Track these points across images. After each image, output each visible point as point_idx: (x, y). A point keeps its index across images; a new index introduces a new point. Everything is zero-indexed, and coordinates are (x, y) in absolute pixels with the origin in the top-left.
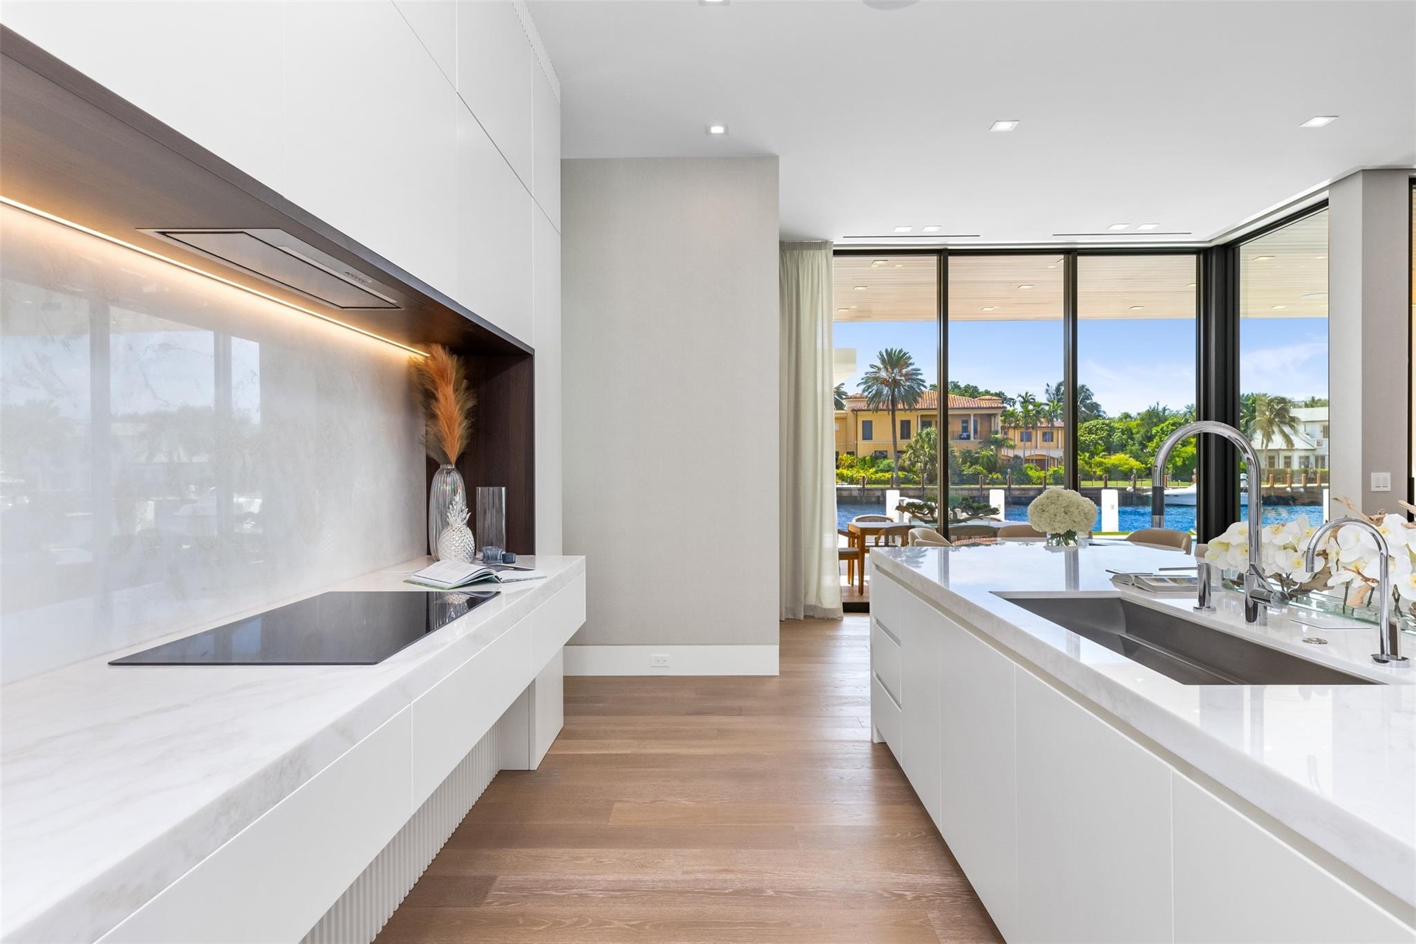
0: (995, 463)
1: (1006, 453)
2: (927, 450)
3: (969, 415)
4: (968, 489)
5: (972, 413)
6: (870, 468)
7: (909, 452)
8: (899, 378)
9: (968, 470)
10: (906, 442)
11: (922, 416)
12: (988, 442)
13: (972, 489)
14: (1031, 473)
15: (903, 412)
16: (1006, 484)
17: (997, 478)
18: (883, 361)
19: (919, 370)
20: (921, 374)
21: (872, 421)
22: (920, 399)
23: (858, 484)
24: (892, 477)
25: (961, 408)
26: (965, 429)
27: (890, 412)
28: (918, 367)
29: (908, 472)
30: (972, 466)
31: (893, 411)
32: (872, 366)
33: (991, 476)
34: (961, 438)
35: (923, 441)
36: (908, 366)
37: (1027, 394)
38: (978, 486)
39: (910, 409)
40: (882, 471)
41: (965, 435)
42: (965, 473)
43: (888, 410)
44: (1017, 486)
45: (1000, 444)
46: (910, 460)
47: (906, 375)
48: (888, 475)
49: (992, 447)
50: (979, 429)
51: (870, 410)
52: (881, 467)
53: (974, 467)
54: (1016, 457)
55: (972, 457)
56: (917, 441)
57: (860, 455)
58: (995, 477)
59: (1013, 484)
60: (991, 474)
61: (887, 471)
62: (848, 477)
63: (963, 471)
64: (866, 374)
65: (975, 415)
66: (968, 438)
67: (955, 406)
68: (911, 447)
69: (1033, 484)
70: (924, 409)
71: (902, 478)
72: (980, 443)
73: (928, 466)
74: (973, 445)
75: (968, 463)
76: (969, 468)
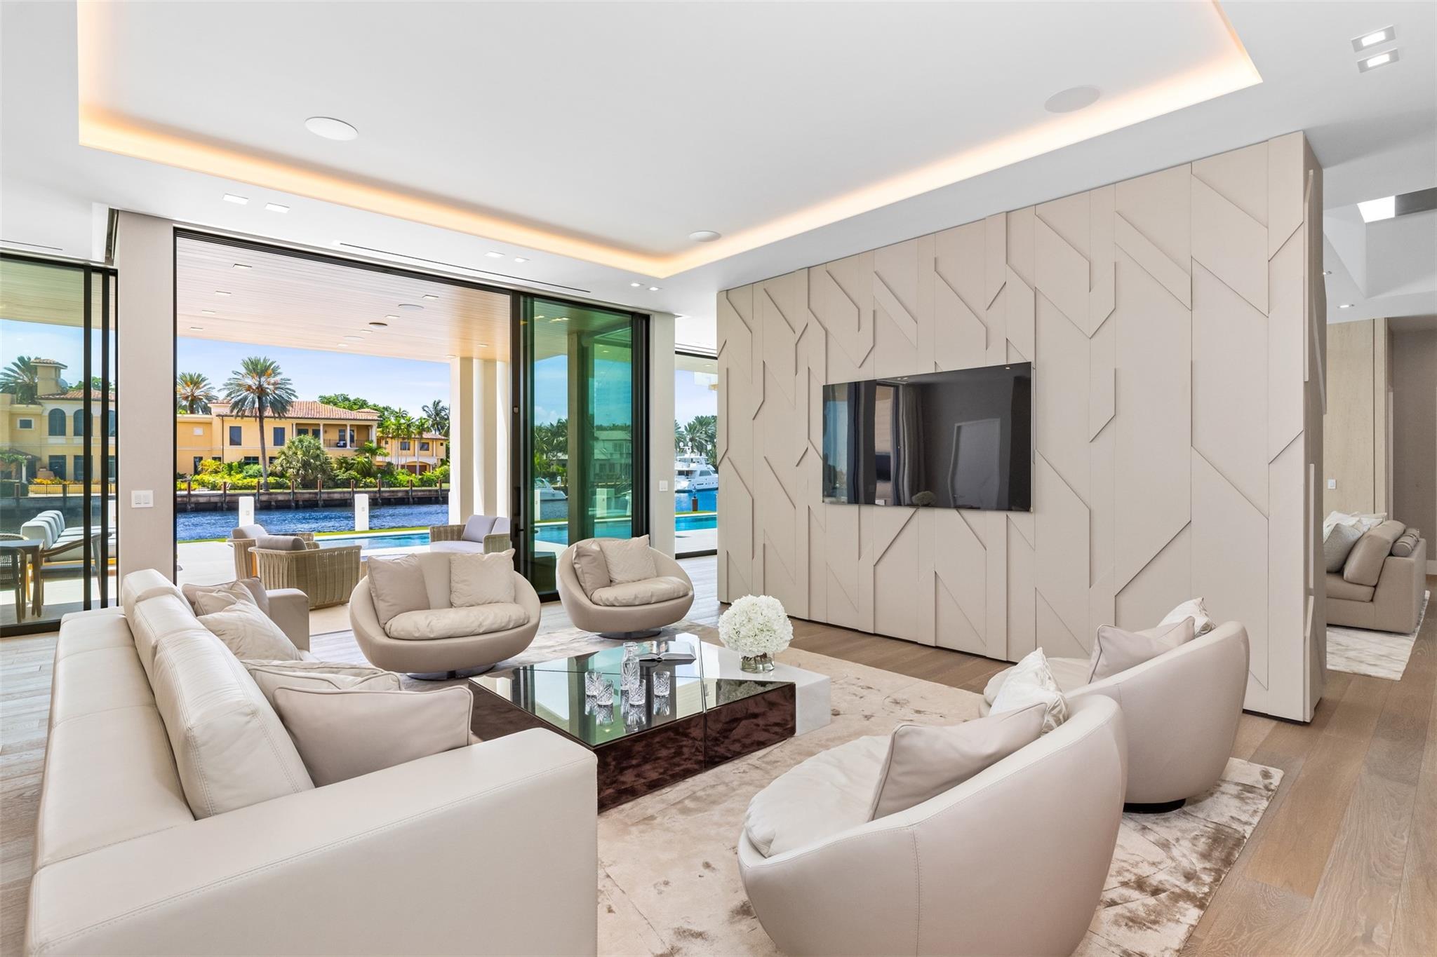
0: (370, 469)
1: (379, 460)
2: (300, 457)
3: (346, 425)
4: (340, 493)
5: (348, 423)
6: (237, 473)
7: (281, 459)
8: (267, 386)
9: (342, 475)
10: (279, 448)
11: (297, 424)
12: (363, 450)
13: (344, 493)
14: (401, 477)
15: (273, 419)
16: (377, 487)
17: (371, 482)
18: (247, 368)
19: (289, 380)
20: (290, 384)
21: (240, 427)
22: (291, 408)
23: (220, 490)
24: (259, 482)
25: (339, 419)
26: (342, 438)
27: (258, 419)
28: (289, 378)
29: (280, 477)
30: (346, 471)
31: (261, 418)
32: (236, 373)
33: (364, 480)
34: (337, 446)
35: (296, 448)
36: (275, 375)
37: (400, 410)
38: (350, 490)
39: (280, 417)
40: (250, 476)
41: (342, 443)
42: (340, 477)
43: (256, 417)
44: (388, 489)
45: (373, 452)
46: (282, 466)
47: (275, 384)
48: (255, 481)
49: (367, 455)
50: (355, 438)
51: (232, 416)
52: (251, 472)
53: (349, 472)
54: (389, 464)
55: (347, 463)
56: (289, 448)
57: (227, 461)
58: (368, 481)
59: (383, 487)
60: (365, 478)
61: (255, 477)
62: (209, 483)
63: (338, 476)
64: (230, 379)
65: (351, 426)
66: (345, 445)
67: (332, 417)
68: (283, 453)
69: (403, 486)
70: (299, 418)
71: (273, 484)
72: (356, 451)
73: (300, 472)
74: (349, 452)
75: (343, 469)
76: (344, 473)
